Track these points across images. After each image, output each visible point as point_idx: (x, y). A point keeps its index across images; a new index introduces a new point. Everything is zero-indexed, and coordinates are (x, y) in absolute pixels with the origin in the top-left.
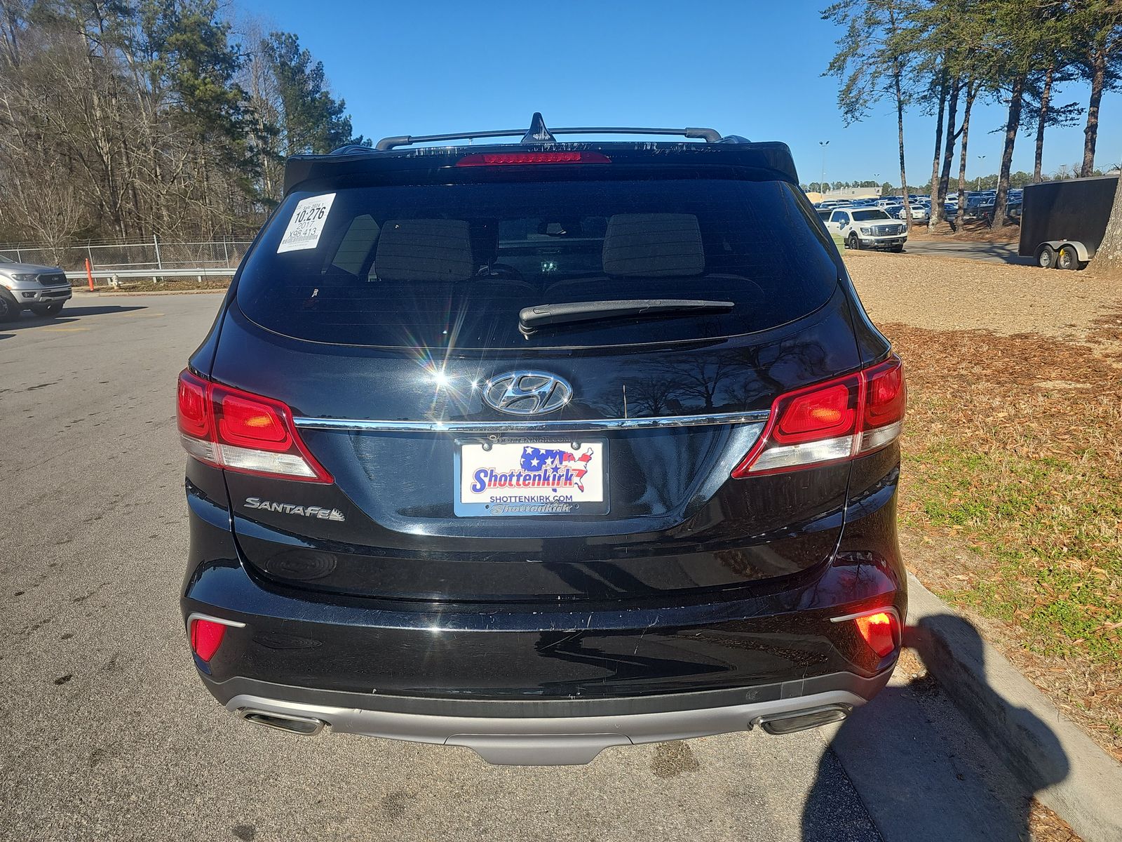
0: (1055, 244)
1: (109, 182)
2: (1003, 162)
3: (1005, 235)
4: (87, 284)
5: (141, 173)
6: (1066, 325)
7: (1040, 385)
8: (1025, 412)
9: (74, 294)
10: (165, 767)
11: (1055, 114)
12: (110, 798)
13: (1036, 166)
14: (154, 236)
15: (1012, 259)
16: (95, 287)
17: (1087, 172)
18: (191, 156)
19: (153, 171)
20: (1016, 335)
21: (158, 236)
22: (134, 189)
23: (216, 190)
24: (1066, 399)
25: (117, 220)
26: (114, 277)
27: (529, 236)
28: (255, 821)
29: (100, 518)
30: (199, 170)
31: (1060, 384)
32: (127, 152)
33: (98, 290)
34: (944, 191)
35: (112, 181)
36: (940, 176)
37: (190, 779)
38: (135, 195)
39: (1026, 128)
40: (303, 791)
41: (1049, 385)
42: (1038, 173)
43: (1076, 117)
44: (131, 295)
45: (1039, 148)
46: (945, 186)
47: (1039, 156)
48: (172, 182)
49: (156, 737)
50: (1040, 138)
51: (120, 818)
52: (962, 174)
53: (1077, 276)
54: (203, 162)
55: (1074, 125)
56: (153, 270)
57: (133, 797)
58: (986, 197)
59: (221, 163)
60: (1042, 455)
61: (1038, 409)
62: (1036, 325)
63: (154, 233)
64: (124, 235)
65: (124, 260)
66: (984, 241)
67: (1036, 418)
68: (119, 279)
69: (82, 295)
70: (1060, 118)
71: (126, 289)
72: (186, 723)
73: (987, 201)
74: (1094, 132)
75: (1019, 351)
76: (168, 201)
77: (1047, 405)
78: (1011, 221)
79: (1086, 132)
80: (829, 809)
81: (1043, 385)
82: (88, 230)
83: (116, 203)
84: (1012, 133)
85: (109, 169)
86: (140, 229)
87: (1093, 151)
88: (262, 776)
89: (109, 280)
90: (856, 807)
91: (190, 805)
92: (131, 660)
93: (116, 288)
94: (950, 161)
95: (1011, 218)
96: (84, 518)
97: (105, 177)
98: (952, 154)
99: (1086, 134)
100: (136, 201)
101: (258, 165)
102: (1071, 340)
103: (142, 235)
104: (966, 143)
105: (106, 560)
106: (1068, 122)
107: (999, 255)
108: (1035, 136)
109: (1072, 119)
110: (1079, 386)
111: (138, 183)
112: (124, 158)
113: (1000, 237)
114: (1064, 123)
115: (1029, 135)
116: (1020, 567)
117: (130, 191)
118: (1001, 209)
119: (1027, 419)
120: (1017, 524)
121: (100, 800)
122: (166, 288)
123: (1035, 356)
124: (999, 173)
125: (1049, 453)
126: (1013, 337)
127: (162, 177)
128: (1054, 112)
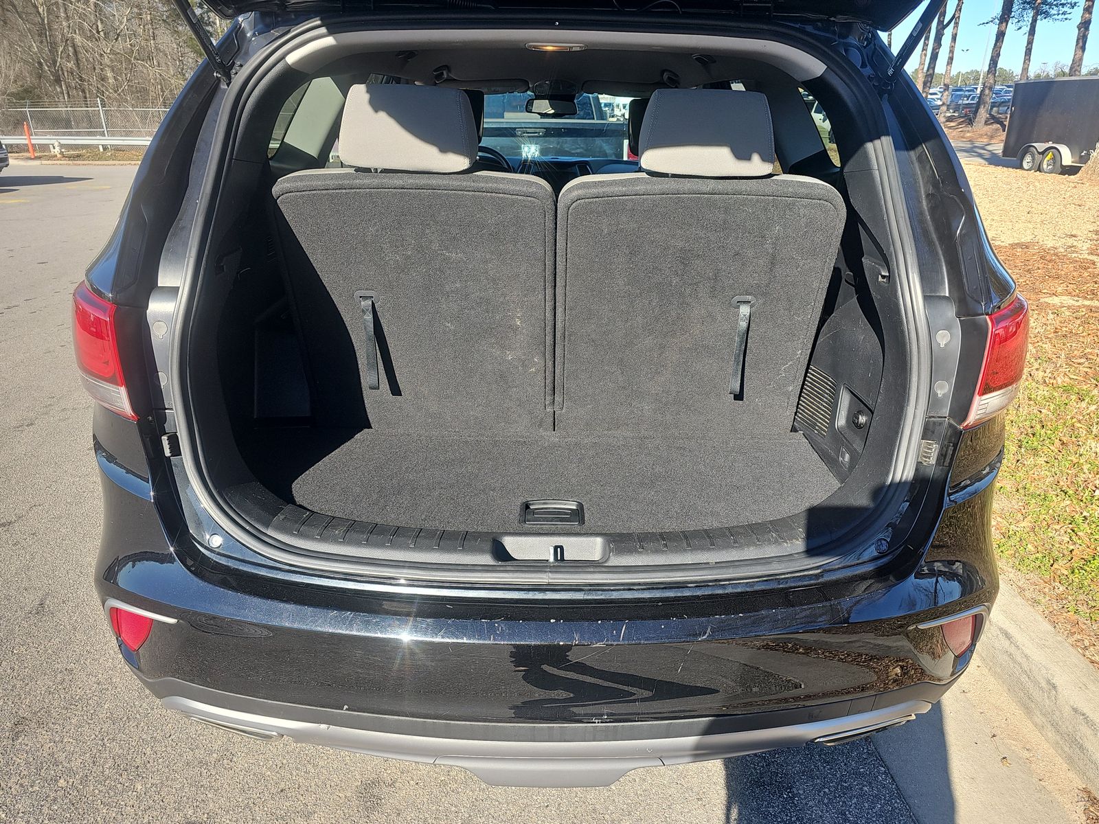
0: (1041, 146)
1: (46, 38)
2: (992, 57)
3: (986, 135)
4: (28, 151)
5: (81, 28)
6: (1067, 235)
7: (1046, 300)
8: (1037, 331)
9: (11, 161)
10: (100, 742)
11: (1047, 7)
12: (34, 782)
13: (1024, 62)
14: (98, 99)
15: (993, 160)
16: (36, 155)
17: (1075, 71)
18: (136, 10)
19: (94, 27)
20: (1016, 244)
21: (102, 100)
22: (74, 46)
23: (164, 51)
24: (1076, 318)
25: (58, 81)
26: (56, 144)
27: (506, 115)
28: (206, 815)
29: (32, 424)
30: (144, 26)
31: (1068, 301)
32: (64, 4)
33: (39, 158)
34: (928, 85)
35: (50, 36)
36: (926, 69)
37: (129, 757)
38: (76, 53)
39: (1017, 20)
40: (263, 775)
41: (1055, 300)
42: (1025, 70)
43: (1069, 11)
44: (76, 165)
45: (1030, 43)
46: (929, 79)
47: (1028, 51)
48: (116, 39)
49: (90, 702)
50: (1032, 32)
51: (45, 810)
52: (949, 67)
53: (1070, 182)
54: (149, 18)
55: (1066, 19)
56: (98, 137)
57: (62, 783)
58: (967, 93)
59: (169, 20)
60: (1059, 381)
61: (1049, 328)
62: (1036, 233)
63: (98, 96)
64: (66, 98)
65: (68, 125)
66: (965, 140)
67: (1048, 338)
68: (61, 146)
69: (22, 163)
70: (1053, 12)
71: (70, 157)
72: (125, 685)
73: (968, 97)
74: (1087, 29)
75: (1022, 262)
76: (111, 60)
77: (1057, 324)
78: (992, 119)
79: (1079, 29)
80: (866, 805)
81: (1050, 300)
82: (27, 91)
83: (55, 62)
84: (1004, 24)
85: (46, 22)
86: (83, 91)
87: (1083, 49)
88: (215, 755)
89: (51, 146)
90: (896, 802)
91: (130, 793)
92: (64, 602)
93: (59, 156)
94: (938, 53)
95: (993, 117)
96: (14, 424)
97: (43, 32)
98: (940, 45)
99: (1079, 30)
100: (77, 60)
101: (209, 24)
102: (1074, 252)
103: (85, 97)
104: (956, 34)
105: (38, 476)
106: (1060, 17)
107: (980, 156)
108: (1026, 29)
109: (1064, 13)
110: (1087, 303)
111: (78, 39)
112: (61, 10)
113: (981, 136)
114: (1056, 17)
115: (1020, 28)
116: (1051, 511)
117: (70, 48)
118: (984, 106)
119: (1039, 339)
120: (1041, 461)
121: (21, 785)
122: (114, 157)
123: (1039, 268)
124: (986, 68)
125: (1067, 379)
126: (1013, 246)
127: (105, 34)
128: (1046, 5)
